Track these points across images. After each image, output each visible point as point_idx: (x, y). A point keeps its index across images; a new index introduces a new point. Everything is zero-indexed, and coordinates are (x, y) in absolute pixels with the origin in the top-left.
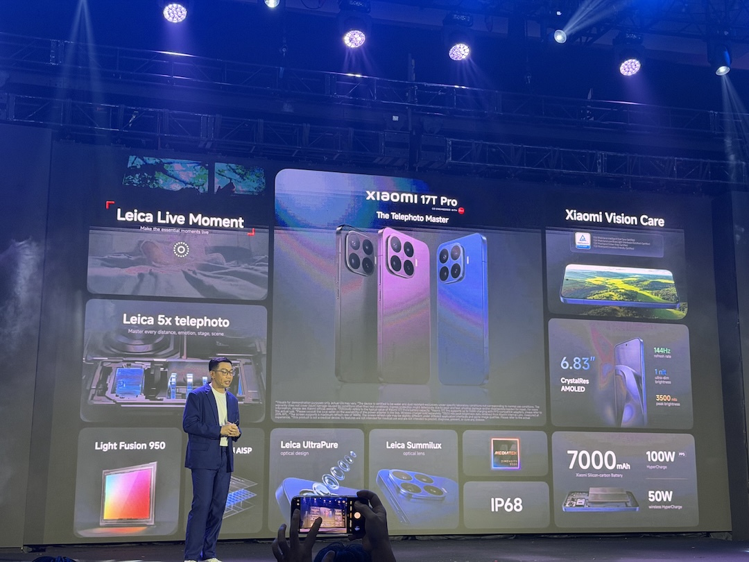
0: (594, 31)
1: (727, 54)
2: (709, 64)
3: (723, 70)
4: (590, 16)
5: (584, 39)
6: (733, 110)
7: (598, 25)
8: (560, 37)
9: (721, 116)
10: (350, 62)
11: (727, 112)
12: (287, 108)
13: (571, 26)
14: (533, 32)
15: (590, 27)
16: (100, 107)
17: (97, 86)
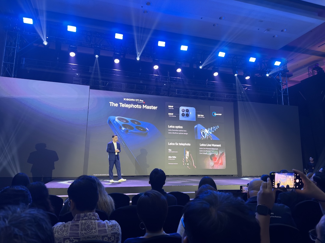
0: (208, 66)
1: (237, 71)
2: (233, 74)
3: (236, 75)
4: (207, 63)
5: (206, 68)
6: (238, 84)
7: (209, 65)
8: (201, 67)
9: (236, 85)
10: (155, 72)
11: (237, 84)
12: (141, 82)
13: (203, 65)
14: (195, 67)
15: (207, 65)
16: (101, 81)
17: (100, 77)
